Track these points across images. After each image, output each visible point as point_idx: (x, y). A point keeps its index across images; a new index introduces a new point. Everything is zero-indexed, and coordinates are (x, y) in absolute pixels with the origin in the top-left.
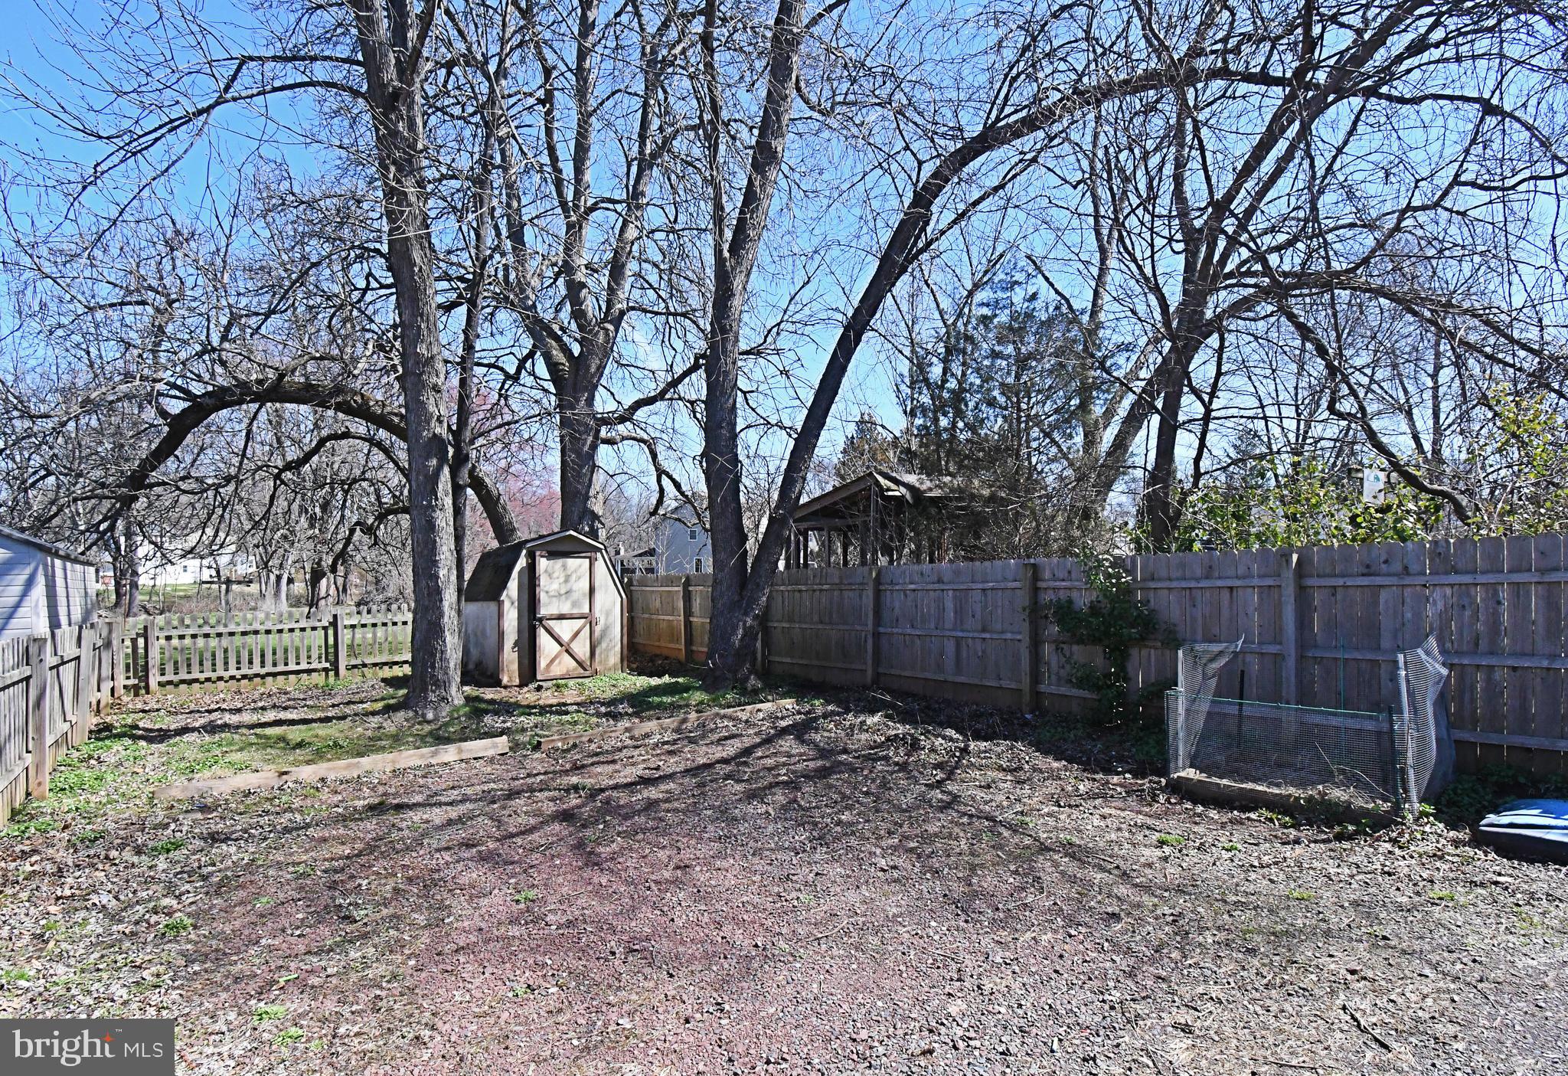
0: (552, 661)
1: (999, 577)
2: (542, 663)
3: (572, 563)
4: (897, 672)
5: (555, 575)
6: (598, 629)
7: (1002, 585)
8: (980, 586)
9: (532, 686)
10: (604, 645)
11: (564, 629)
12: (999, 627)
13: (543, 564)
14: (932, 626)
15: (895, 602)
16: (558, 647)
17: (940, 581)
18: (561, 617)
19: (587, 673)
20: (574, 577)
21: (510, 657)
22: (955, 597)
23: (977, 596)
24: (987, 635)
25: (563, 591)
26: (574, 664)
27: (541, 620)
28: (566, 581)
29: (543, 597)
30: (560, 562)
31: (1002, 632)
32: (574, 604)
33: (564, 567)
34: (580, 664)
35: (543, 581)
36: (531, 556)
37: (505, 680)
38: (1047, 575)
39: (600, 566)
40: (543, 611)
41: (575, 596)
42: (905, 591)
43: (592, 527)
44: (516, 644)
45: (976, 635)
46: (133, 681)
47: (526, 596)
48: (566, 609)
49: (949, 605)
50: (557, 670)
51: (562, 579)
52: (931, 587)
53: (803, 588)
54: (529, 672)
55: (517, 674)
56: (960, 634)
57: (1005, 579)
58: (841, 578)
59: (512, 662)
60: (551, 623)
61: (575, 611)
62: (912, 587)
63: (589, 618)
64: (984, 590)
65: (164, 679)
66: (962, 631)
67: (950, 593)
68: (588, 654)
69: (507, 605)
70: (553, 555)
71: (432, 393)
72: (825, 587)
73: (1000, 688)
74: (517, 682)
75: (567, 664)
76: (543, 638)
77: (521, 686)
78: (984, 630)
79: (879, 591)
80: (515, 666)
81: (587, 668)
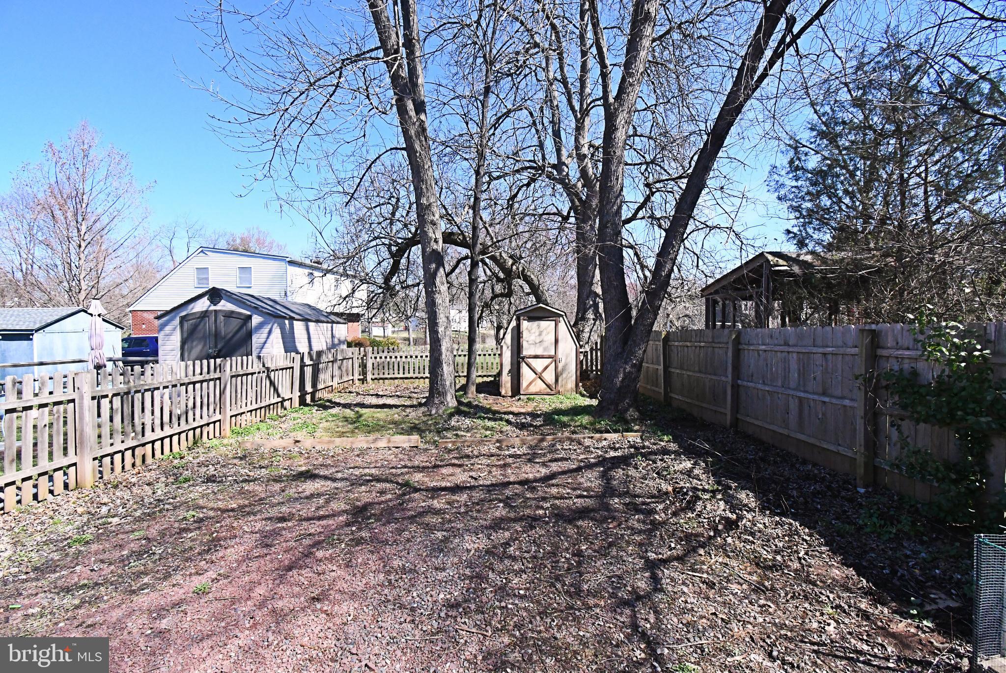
0: (530, 384)
1: (840, 343)
2: (524, 384)
3: (544, 324)
4: (752, 421)
5: (533, 331)
6: (560, 366)
7: (842, 351)
8: (821, 350)
9: (517, 398)
10: (564, 375)
11: (538, 364)
12: (838, 392)
13: (525, 324)
14: (780, 384)
15: (750, 360)
16: (534, 375)
17: (786, 344)
18: (536, 357)
19: (552, 393)
20: (544, 333)
21: (506, 379)
22: (799, 359)
23: (819, 360)
24: (827, 399)
25: (538, 341)
26: (545, 386)
27: (523, 358)
28: (540, 335)
29: (525, 344)
30: (536, 323)
31: (843, 398)
32: (545, 349)
33: (539, 326)
34: (548, 386)
35: (525, 335)
36: (518, 319)
37: (503, 393)
38: (890, 342)
39: (562, 326)
40: (525, 353)
41: (545, 344)
42: (758, 351)
43: (594, 301)
44: (510, 372)
45: (816, 397)
46: (362, 377)
47: (516, 343)
48: (539, 352)
49: (794, 366)
50: (533, 389)
51: (537, 334)
52: (777, 348)
53: (689, 344)
54: (516, 390)
55: (510, 389)
56: (802, 395)
57: (845, 345)
58: (713, 337)
59: (506, 382)
60: (530, 360)
61: (546, 353)
62: (763, 347)
63: (554, 358)
64: (825, 354)
65: (373, 377)
66: (805, 392)
67: (795, 355)
68: (554, 380)
69: (505, 348)
70: (531, 319)
71: (430, 226)
72: (702, 344)
73: (838, 453)
74: (510, 394)
75: (539, 386)
76: (525, 369)
77: (512, 397)
78: (824, 394)
79: (739, 350)
80: (509, 385)
81: (553, 389)
